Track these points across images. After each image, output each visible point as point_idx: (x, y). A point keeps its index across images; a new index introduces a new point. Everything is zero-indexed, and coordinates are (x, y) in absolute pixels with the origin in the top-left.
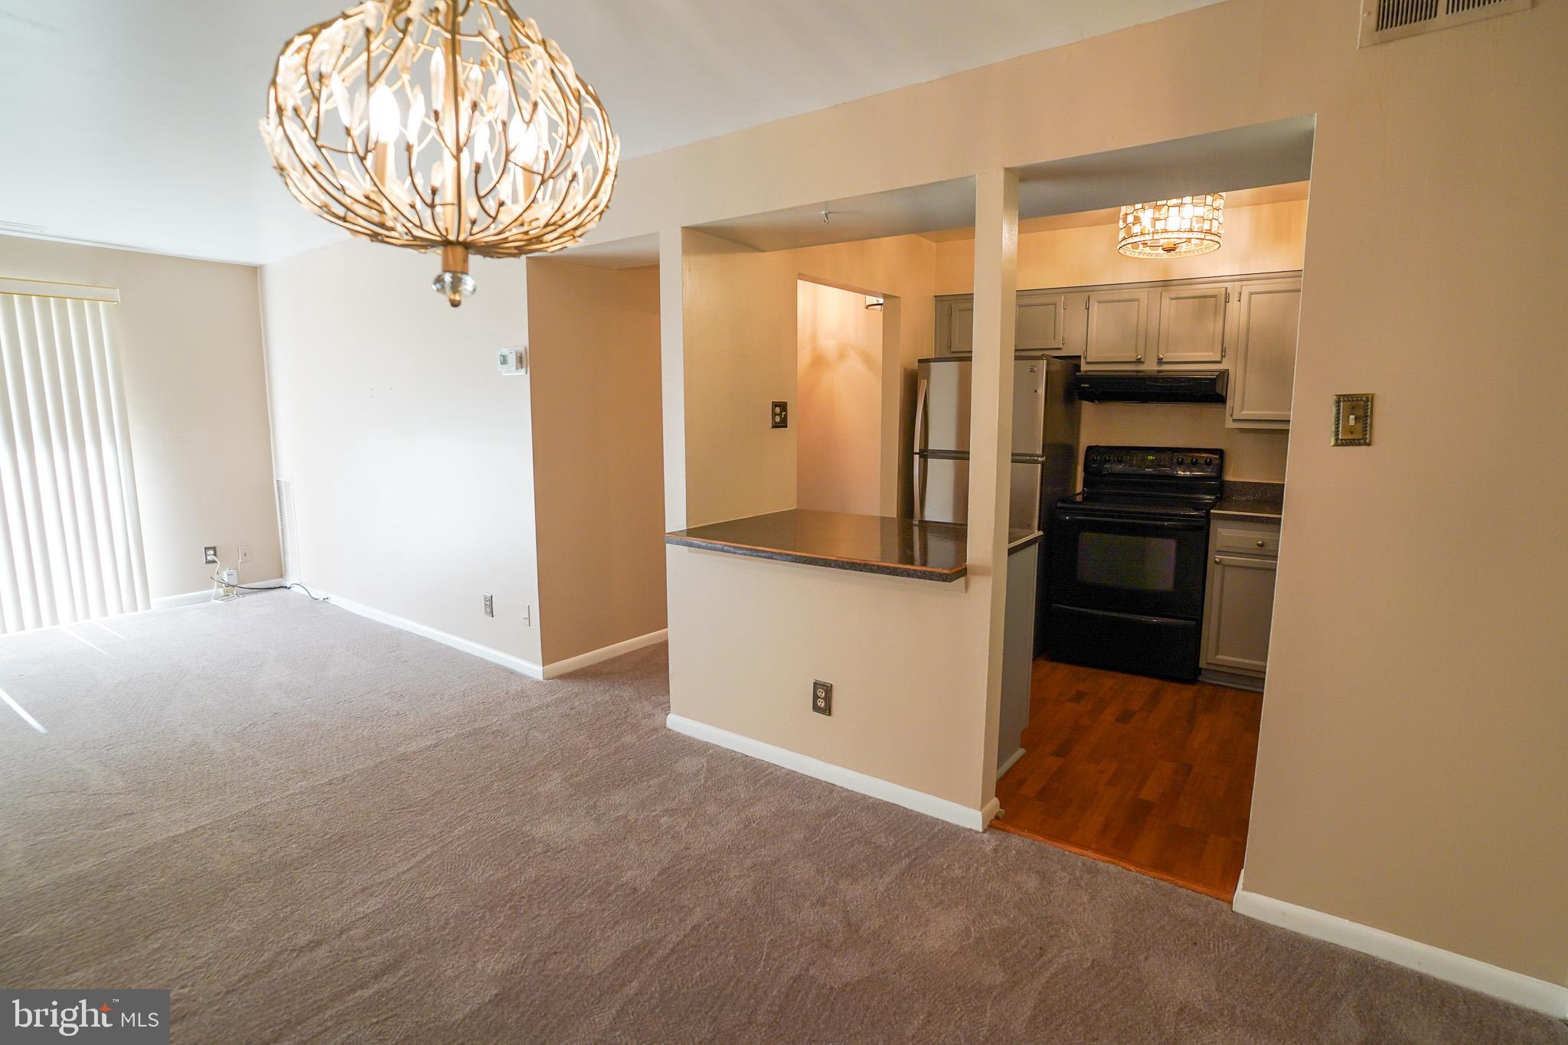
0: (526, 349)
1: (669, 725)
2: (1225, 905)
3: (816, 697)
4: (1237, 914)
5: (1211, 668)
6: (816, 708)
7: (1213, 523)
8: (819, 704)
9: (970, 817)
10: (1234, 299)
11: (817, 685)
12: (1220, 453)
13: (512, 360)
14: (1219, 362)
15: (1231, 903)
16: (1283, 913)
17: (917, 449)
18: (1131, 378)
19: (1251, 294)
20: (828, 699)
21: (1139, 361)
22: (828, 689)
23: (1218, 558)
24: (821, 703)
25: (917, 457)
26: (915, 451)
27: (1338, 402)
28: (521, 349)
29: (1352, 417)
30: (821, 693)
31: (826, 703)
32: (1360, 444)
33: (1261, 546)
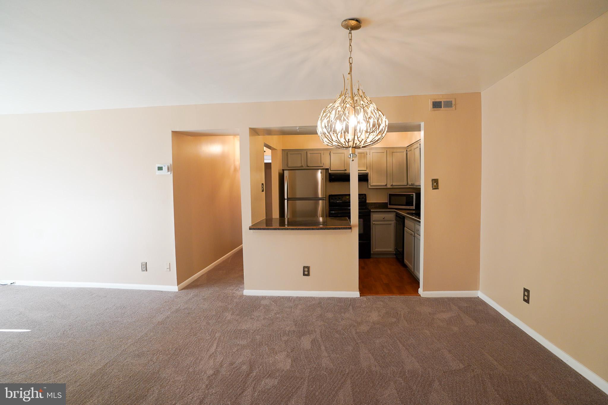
0: (171, 165)
1: (244, 294)
2: (419, 297)
3: (304, 271)
4: (423, 298)
5: (375, 253)
6: (304, 275)
7: (372, 214)
8: (305, 273)
9: (356, 294)
10: (368, 154)
11: (304, 267)
12: (365, 195)
13: (165, 169)
14: (366, 170)
15: (420, 296)
16: (432, 294)
17: (286, 197)
18: (343, 175)
19: (373, 153)
20: (308, 271)
21: (346, 170)
22: (308, 268)
23: (374, 223)
24: (306, 273)
25: (286, 201)
26: (285, 198)
27: (432, 181)
28: (169, 165)
29: (435, 184)
30: (306, 270)
31: (308, 273)
32: (437, 189)
33: (384, 218)
